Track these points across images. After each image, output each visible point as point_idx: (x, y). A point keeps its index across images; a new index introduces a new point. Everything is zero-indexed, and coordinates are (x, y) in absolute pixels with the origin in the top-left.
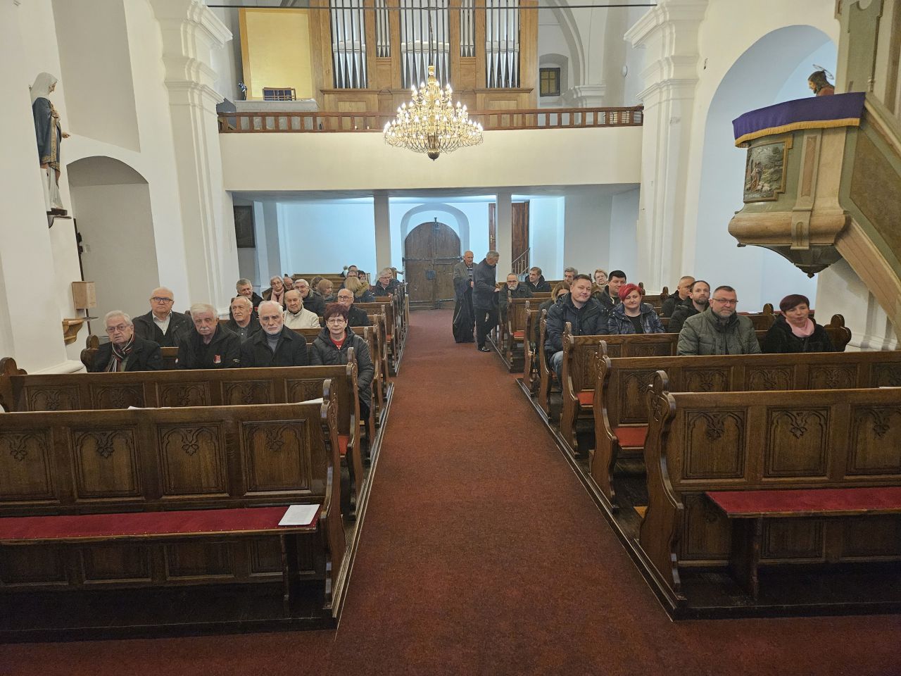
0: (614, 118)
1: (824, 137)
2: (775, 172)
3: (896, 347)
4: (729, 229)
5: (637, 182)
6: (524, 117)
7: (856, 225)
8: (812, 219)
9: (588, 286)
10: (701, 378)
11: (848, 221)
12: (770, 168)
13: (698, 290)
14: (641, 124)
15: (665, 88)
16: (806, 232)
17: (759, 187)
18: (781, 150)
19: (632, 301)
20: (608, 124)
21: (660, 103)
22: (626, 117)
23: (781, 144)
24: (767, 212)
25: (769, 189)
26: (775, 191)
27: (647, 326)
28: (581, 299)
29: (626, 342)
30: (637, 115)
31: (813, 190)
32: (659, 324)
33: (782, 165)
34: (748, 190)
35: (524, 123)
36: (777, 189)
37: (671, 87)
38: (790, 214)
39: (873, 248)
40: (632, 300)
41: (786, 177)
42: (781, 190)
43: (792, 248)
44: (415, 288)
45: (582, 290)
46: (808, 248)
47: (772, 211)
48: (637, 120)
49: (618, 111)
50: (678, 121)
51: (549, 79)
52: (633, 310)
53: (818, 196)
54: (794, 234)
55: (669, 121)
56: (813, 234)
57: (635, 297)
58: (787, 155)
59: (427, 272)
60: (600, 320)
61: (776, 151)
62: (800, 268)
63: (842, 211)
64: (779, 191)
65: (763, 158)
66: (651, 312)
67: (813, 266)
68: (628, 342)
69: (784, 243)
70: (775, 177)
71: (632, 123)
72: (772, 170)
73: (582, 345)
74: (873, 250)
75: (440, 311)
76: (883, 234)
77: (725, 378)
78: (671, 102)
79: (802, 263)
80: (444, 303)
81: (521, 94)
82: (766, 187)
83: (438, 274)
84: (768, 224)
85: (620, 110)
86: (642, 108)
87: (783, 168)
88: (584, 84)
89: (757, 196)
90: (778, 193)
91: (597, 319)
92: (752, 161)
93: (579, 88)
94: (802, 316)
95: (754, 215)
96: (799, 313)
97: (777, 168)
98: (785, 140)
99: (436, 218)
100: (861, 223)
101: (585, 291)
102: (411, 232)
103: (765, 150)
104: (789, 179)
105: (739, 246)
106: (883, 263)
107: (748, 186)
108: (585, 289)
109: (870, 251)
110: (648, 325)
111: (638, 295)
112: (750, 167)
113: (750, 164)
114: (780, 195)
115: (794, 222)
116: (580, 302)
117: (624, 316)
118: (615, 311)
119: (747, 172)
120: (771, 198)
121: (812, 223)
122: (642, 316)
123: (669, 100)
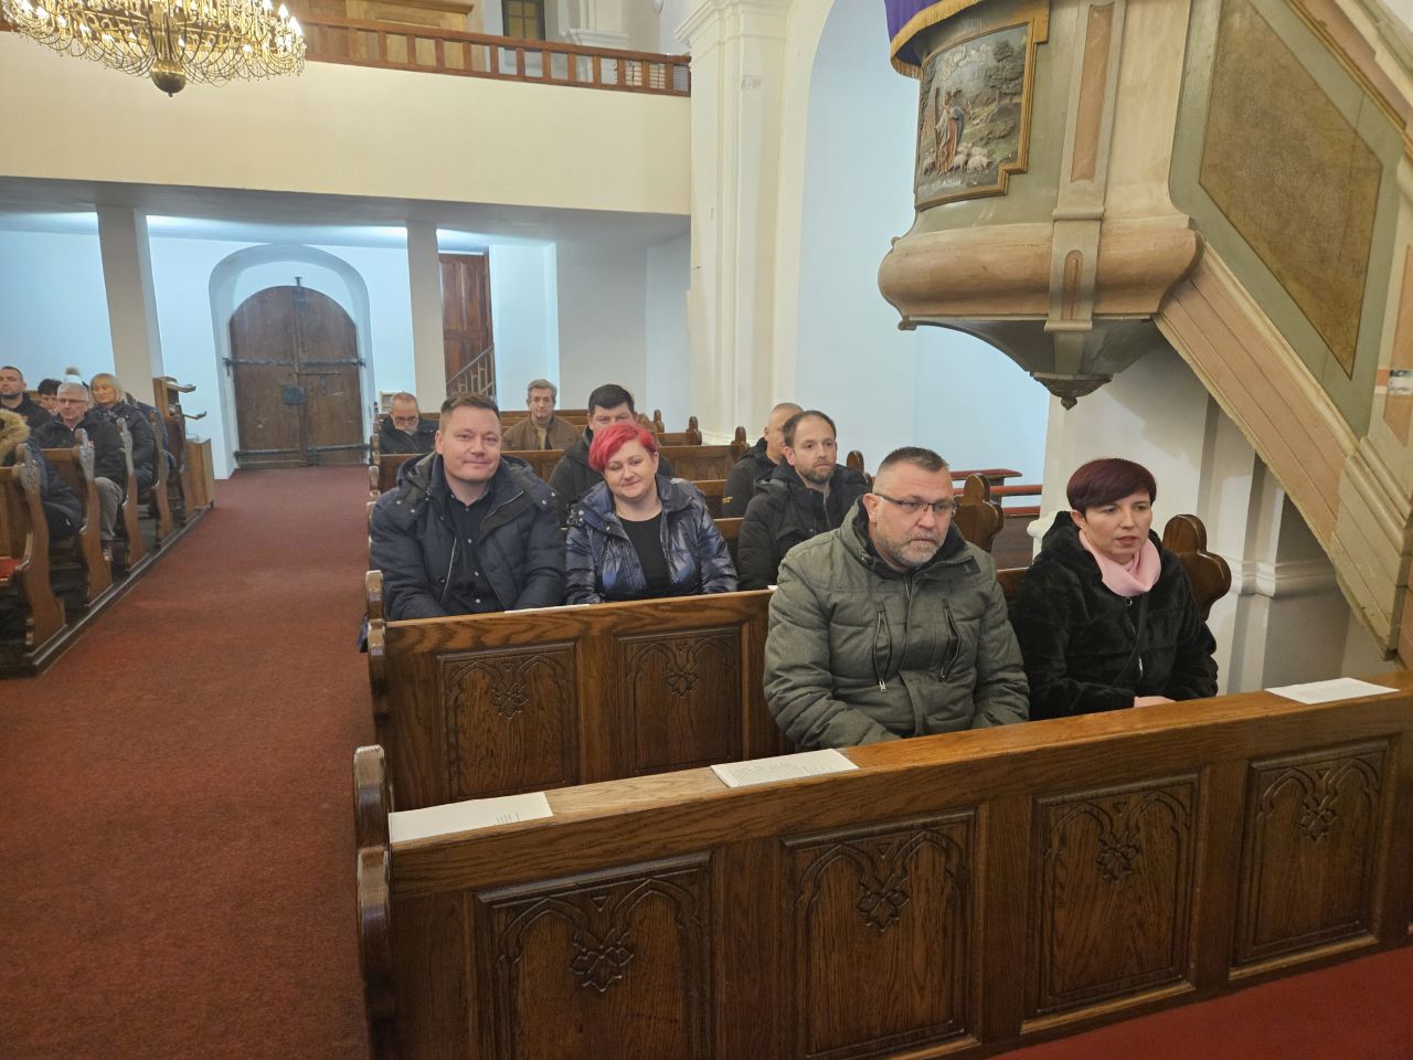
0: (635, 73)
1: (1130, 8)
2: (1004, 112)
3: (1277, 586)
4: (880, 282)
5: (684, 213)
6: (439, 48)
7: (1215, 262)
8: (1104, 241)
9: (485, 428)
10: (860, 869)
11: (1200, 247)
12: (987, 103)
13: (810, 445)
14: (688, 94)
15: (730, 10)
16: (1088, 279)
17: (959, 160)
18: (1017, 49)
19: (627, 475)
20: (622, 86)
21: (721, 44)
22: (658, 75)
23: (1016, 31)
24: (981, 225)
25: (985, 161)
26: (1001, 168)
27: (678, 550)
28: (470, 472)
29: (595, 632)
30: (679, 73)
31: (1101, 162)
32: (715, 542)
33: (1019, 93)
34: (927, 172)
35: (440, 59)
36: (1007, 160)
37: (740, 9)
38: (1044, 228)
39: (1262, 325)
40: (627, 472)
41: (1029, 124)
42: (1018, 165)
43: (1048, 326)
44: (259, 422)
45: (469, 445)
46: (1089, 326)
47: (994, 222)
48: (681, 85)
49: (641, 61)
50: (757, 84)
51: (523, 17)
52: (636, 502)
53: (1114, 178)
54: (1055, 283)
55: (741, 81)
56: (1109, 285)
57: (634, 462)
58: (1034, 62)
59: (285, 389)
60: (541, 534)
61: (1003, 52)
62: (1045, 382)
63: (1182, 220)
64: (1010, 166)
65: (967, 77)
66: (690, 507)
67: (1079, 377)
68: (602, 631)
69: (1024, 312)
70: (1001, 127)
71: (670, 89)
72: (994, 107)
73: (433, 653)
74: (1266, 334)
75: (315, 472)
76: (1293, 286)
77: (955, 859)
78: (742, 41)
79: (1053, 371)
80: (326, 453)
81: (448, 14)
82: (979, 158)
83: (311, 394)
84: (988, 257)
85: (648, 60)
86: (688, 59)
87: (1023, 100)
88: (588, 28)
89: (954, 184)
90: (1011, 172)
91: (529, 528)
92: (938, 90)
93: (577, 34)
94: (1135, 533)
95: (946, 236)
96: (1129, 522)
97: (1006, 101)
98: (1028, 18)
99: (298, 279)
100: (1230, 256)
101: (477, 445)
102: (242, 306)
103: (973, 52)
104: (1037, 133)
105: (906, 325)
106: (1293, 370)
107: (928, 161)
108: (478, 439)
109: (1257, 335)
110: (682, 545)
111: (645, 454)
112: (930, 111)
113: (931, 101)
114: (1015, 179)
115: (1060, 248)
116: (472, 483)
117: (610, 523)
118: (585, 507)
119: (921, 127)
120: (988, 188)
121: (1105, 254)
122: (664, 521)
123: (739, 37)
